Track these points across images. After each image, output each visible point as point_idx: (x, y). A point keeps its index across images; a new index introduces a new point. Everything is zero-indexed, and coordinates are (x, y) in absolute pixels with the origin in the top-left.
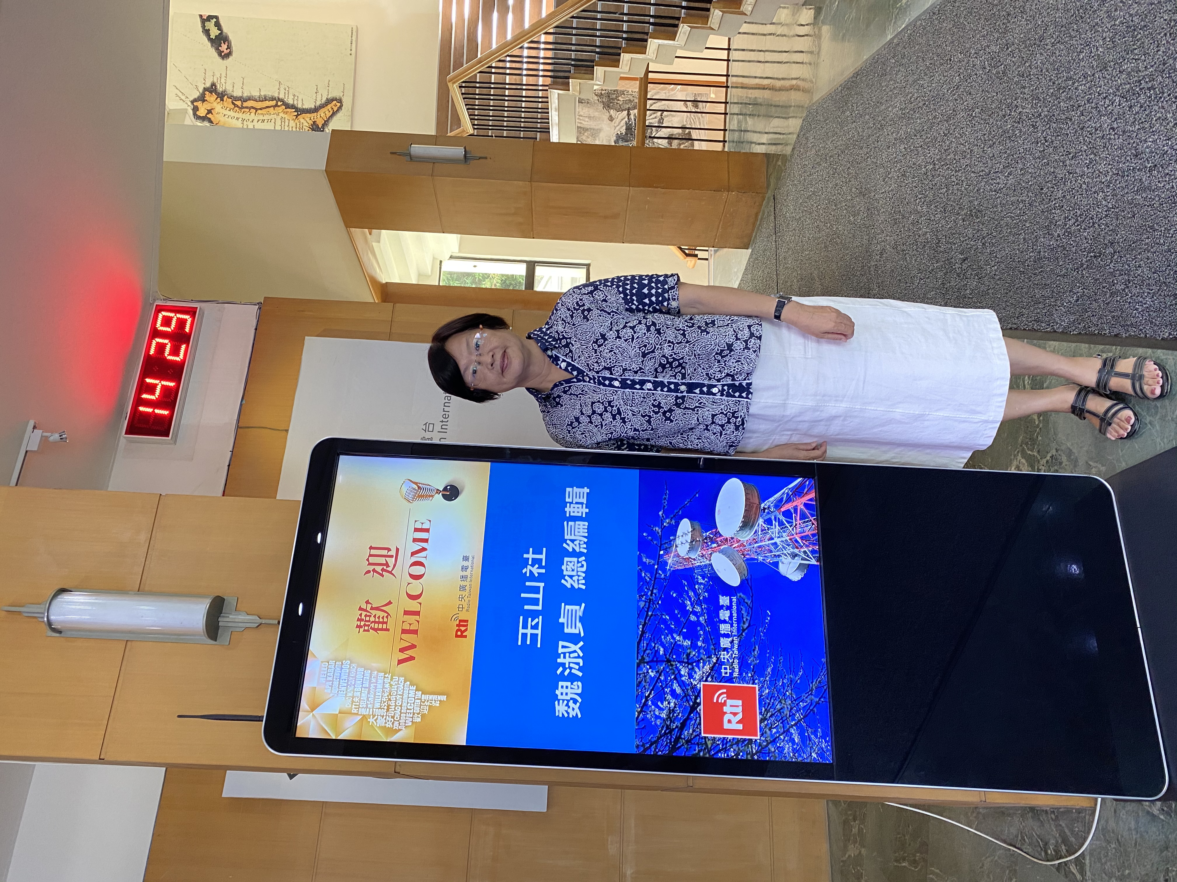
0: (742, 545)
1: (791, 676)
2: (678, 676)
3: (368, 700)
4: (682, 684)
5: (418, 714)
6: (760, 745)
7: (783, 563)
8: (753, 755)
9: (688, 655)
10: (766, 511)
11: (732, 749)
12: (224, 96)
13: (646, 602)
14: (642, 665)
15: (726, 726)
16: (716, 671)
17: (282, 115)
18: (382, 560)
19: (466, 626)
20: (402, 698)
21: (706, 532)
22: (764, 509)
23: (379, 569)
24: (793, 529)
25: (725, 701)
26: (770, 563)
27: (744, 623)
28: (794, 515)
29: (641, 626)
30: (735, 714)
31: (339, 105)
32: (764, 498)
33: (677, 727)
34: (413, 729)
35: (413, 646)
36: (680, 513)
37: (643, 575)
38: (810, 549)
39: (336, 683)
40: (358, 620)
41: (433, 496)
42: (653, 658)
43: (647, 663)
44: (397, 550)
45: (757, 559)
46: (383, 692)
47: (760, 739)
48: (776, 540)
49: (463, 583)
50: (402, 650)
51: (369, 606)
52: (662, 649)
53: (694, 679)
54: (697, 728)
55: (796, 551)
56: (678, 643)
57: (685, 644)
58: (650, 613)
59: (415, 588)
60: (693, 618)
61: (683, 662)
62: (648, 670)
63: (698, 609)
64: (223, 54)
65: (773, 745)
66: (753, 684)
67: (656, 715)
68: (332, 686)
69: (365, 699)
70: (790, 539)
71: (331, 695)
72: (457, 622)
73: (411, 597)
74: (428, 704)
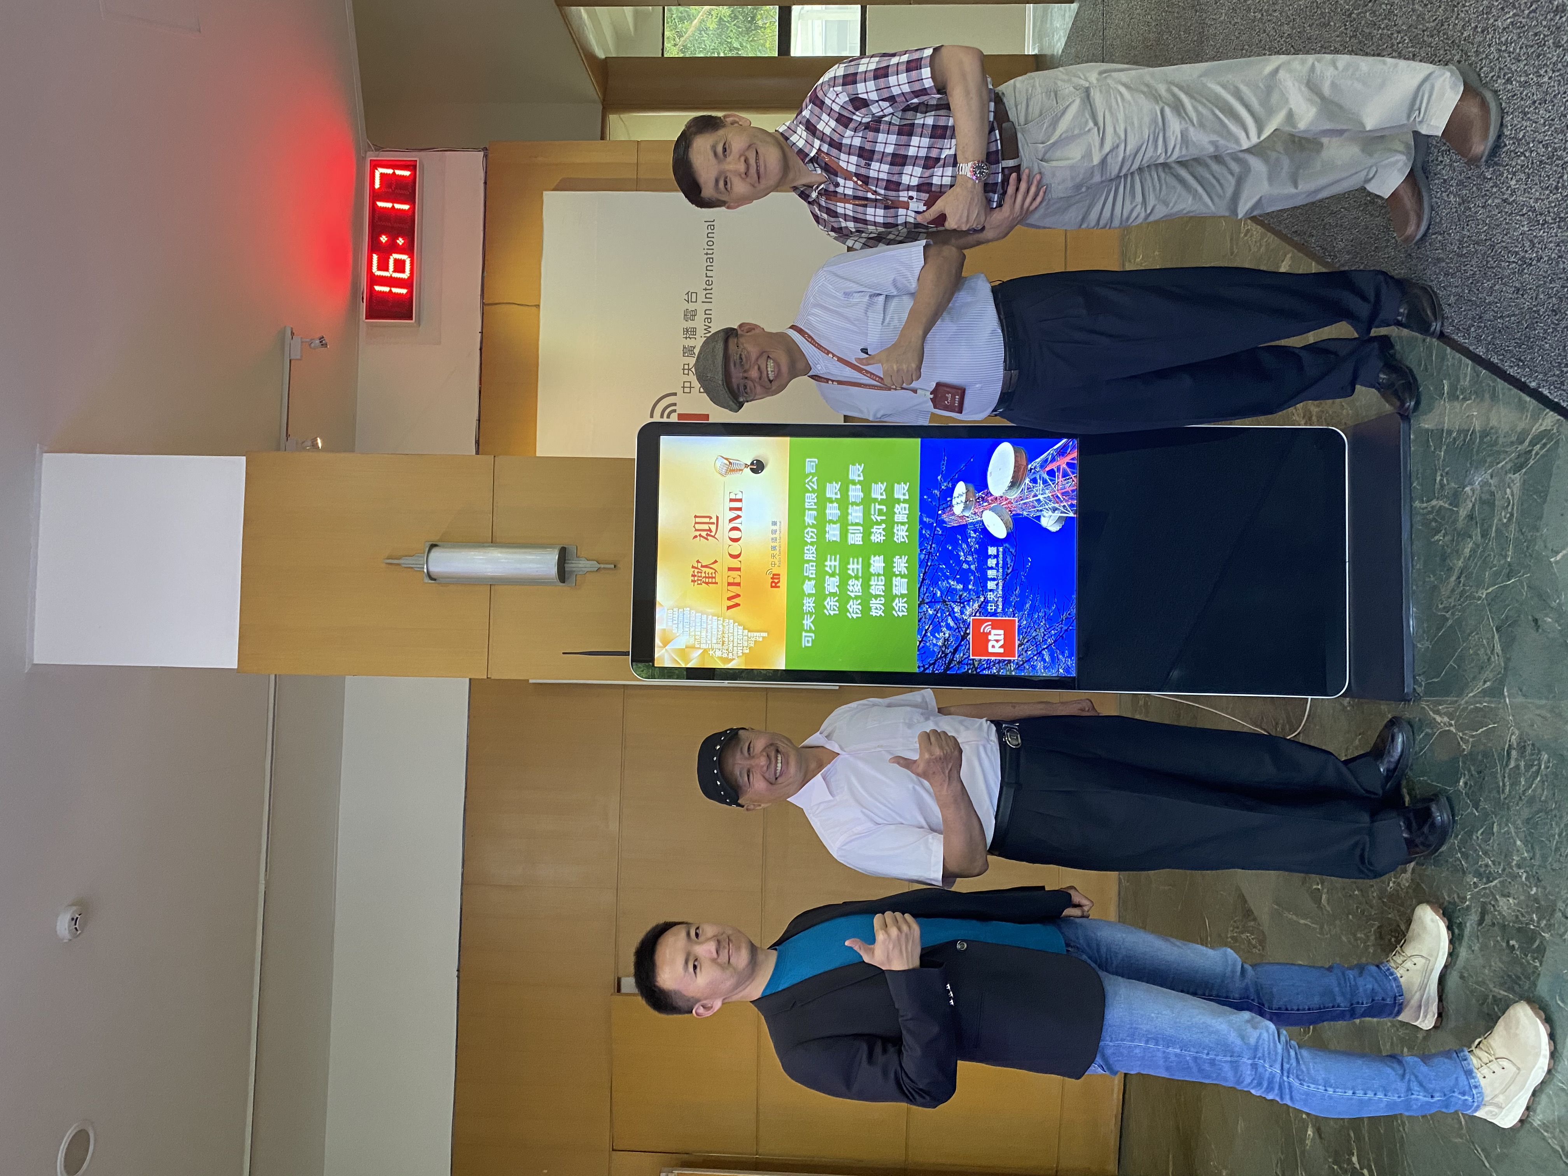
0: (1010, 503)
1: (1046, 610)
2: (952, 613)
3: (707, 636)
4: (955, 619)
5: (747, 647)
6: (1017, 664)
7: (1044, 516)
8: (1011, 672)
9: (960, 596)
10: (1033, 471)
11: (994, 668)
13: (925, 555)
14: (923, 605)
15: (991, 650)
16: (983, 608)
19: (779, 578)
20: (733, 636)
21: (979, 492)
22: (1031, 469)
23: (704, 534)
24: (1055, 487)
25: (990, 631)
26: (1033, 517)
27: (1008, 568)
28: (1057, 474)
29: (922, 573)
30: (997, 641)
32: (1031, 459)
33: (950, 652)
34: (744, 657)
35: (738, 596)
36: (956, 477)
37: (924, 532)
38: (1069, 503)
39: (681, 625)
40: (693, 576)
41: (742, 470)
42: (932, 599)
43: (927, 603)
44: (717, 518)
45: (1022, 515)
46: (718, 631)
47: (1017, 660)
48: (1040, 497)
49: (775, 544)
50: (729, 599)
51: (700, 565)
52: (939, 592)
53: (965, 615)
54: (967, 651)
55: (1057, 505)
56: (953, 587)
57: (958, 587)
58: (929, 564)
59: (735, 549)
60: (965, 566)
61: (957, 602)
62: (927, 609)
63: (970, 558)
65: (1028, 664)
66: (1013, 617)
67: (934, 644)
68: (678, 628)
69: (704, 636)
70: (1052, 496)
71: (678, 634)
72: (771, 576)
73: (733, 556)
74: (754, 639)
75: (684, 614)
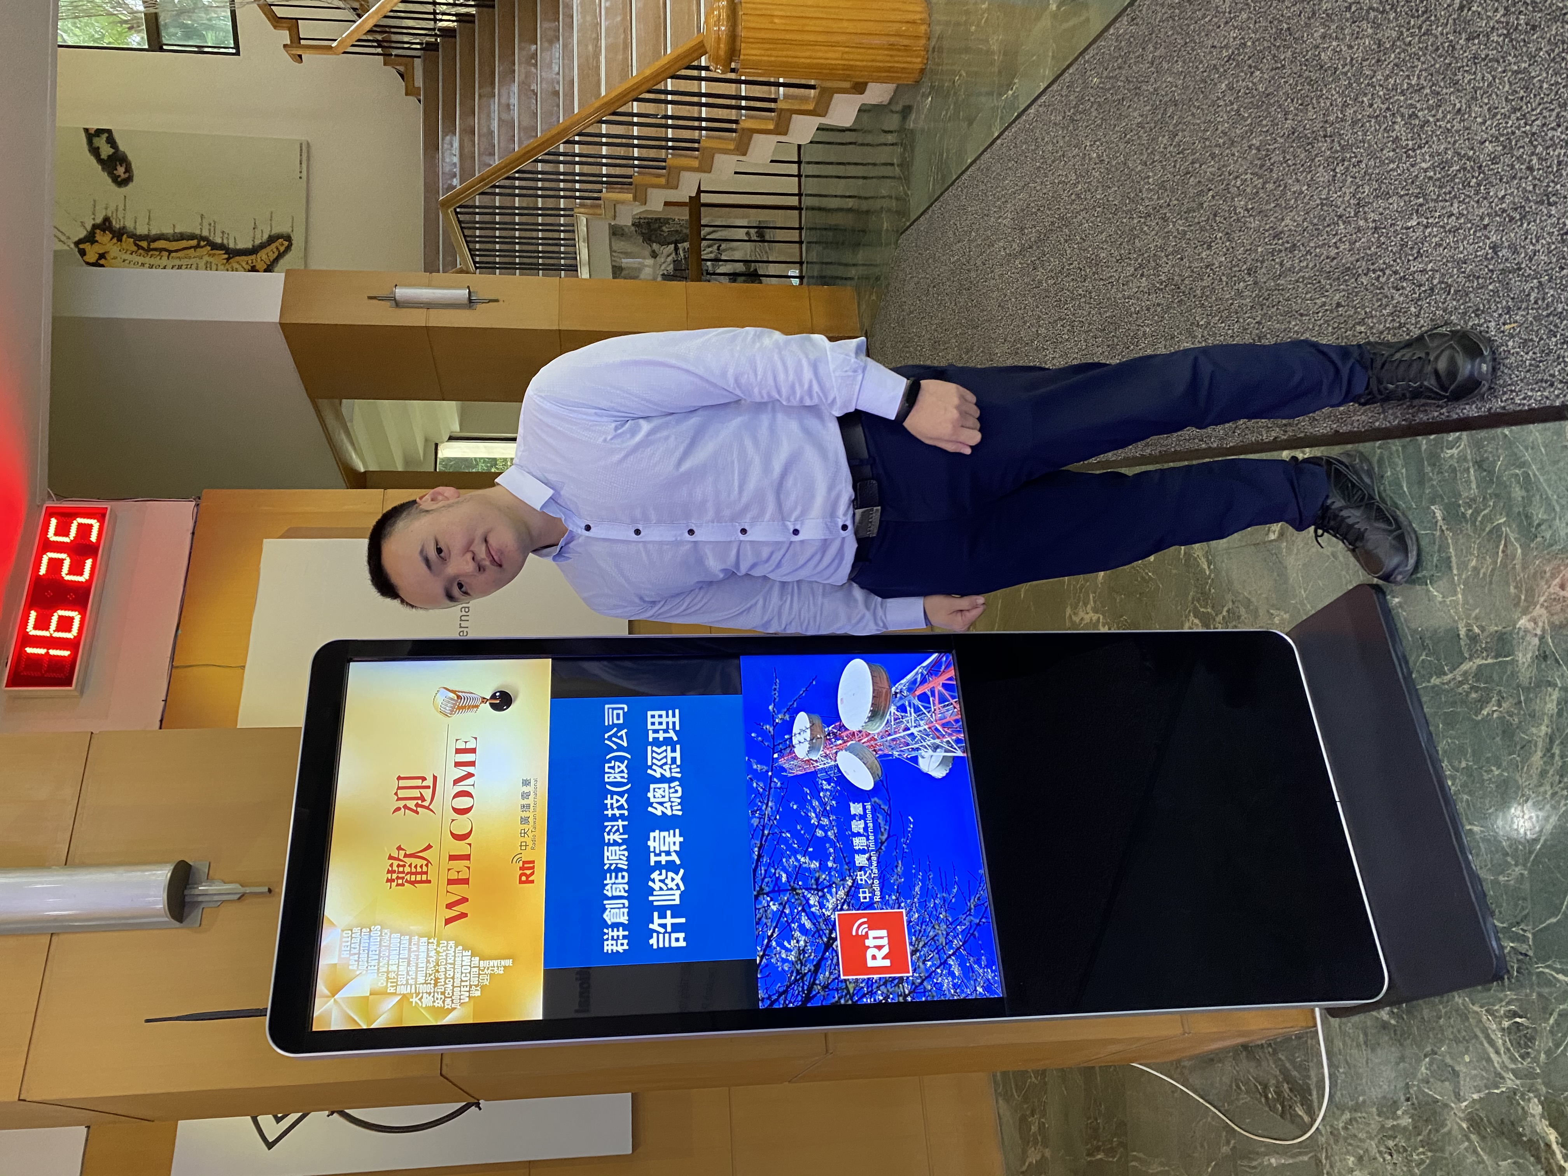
0: (873, 739)
1: (944, 895)
2: (806, 907)
3: (408, 973)
4: (812, 917)
5: (476, 986)
6: (913, 983)
7: (923, 757)
8: (906, 996)
9: (817, 879)
10: (898, 695)
11: (879, 992)
12: (123, 235)
13: (760, 818)
14: (761, 898)
15: (871, 963)
16: (853, 896)
17: (206, 258)
18: (416, 793)
19: (533, 868)
20: (454, 968)
21: (828, 726)
22: (896, 693)
23: (411, 804)
24: (932, 716)
25: (867, 933)
26: (907, 758)
27: (882, 835)
28: (931, 699)
29: (756, 849)
30: (879, 948)
31: (286, 243)
32: (895, 681)
33: (810, 970)
34: (471, 1006)
35: (464, 900)
36: (795, 705)
37: (755, 785)
38: (954, 738)
39: (364, 956)
40: (389, 872)
41: (477, 707)
42: (774, 887)
43: (767, 894)
44: (435, 778)
45: (892, 755)
46: (428, 962)
47: (912, 976)
48: (913, 730)
49: (524, 814)
50: (449, 906)
51: (402, 853)
52: (784, 875)
53: (827, 909)
54: (835, 969)
55: (937, 741)
56: (804, 866)
57: (812, 866)
58: (766, 832)
59: (462, 825)
60: (820, 833)
61: (812, 889)
62: (768, 902)
63: (825, 821)
64: (119, 179)
65: (929, 982)
66: (899, 908)
67: (783, 958)
68: (358, 961)
69: (404, 973)
70: (929, 728)
71: (358, 973)
72: (521, 864)
73: (457, 837)
74: (489, 971)
75: (370, 936)
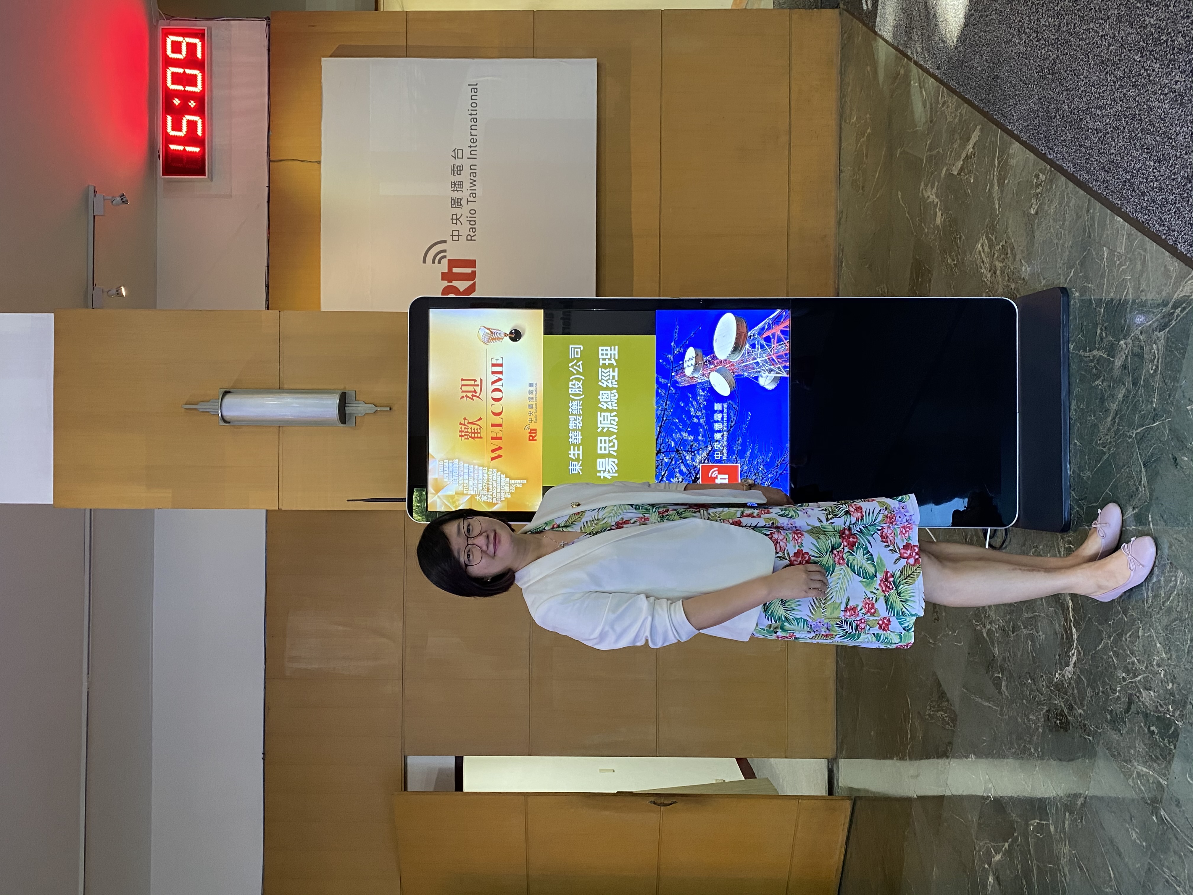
0: (733, 365)
1: (763, 457)
2: (684, 460)
3: (473, 485)
4: (687, 466)
5: (508, 493)
7: (762, 377)
9: (692, 446)
10: (752, 338)
13: (662, 411)
14: (659, 454)
16: (711, 456)
18: (471, 388)
19: (536, 432)
20: (497, 483)
21: (706, 356)
22: (750, 336)
23: (470, 395)
24: (771, 351)
25: (717, 476)
26: (752, 377)
27: (732, 422)
28: (772, 340)
29: (658, 428)
32: (751, 327)
34: (506, 502)
35: (500, 448)
36: (687, 343)
37: (660, 391)
38: (783, 365)
39: (451, 475)
40: (460, 431)
41: (502, 339)
42: (667, 449)
43: (663, 453)
44: (481, 380)
45: (743, 375)
46: (483, 479)
48: (758, 360)
49: (531, 403)
50: (493, 451)
51: (466, 422)
52: (673, 443)
53: (696, 462)
55: (772, 367)
56: (685, 438)
57: (689, 438)
58: (665, 418)
59: (497, 407)
60: (695, 420)
61: (688, 451)
62: (663, 457)
63: (699, 414)
66: (736, 463)
68: (448, 477)
69: (472, 484)
70: (769, 359)
71: (448, 483)
72: (529, 430)
73: (495, 414)
74: (515, 486)
75: (453, 465)
